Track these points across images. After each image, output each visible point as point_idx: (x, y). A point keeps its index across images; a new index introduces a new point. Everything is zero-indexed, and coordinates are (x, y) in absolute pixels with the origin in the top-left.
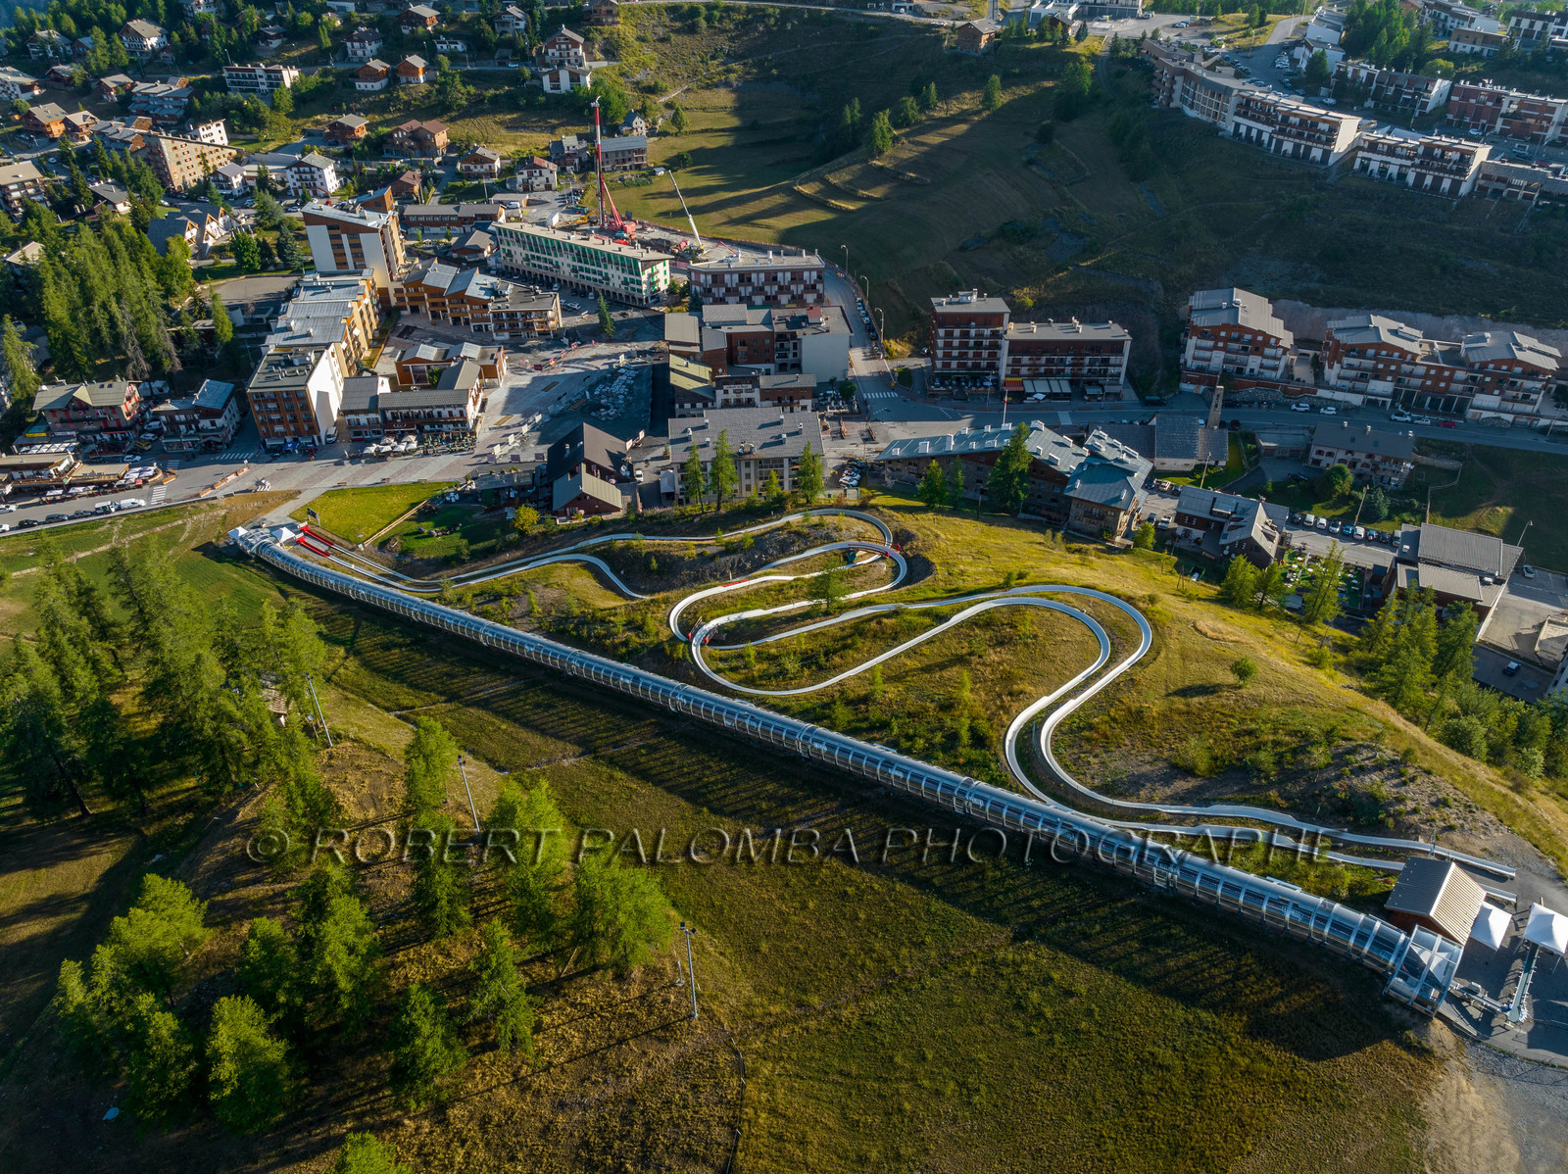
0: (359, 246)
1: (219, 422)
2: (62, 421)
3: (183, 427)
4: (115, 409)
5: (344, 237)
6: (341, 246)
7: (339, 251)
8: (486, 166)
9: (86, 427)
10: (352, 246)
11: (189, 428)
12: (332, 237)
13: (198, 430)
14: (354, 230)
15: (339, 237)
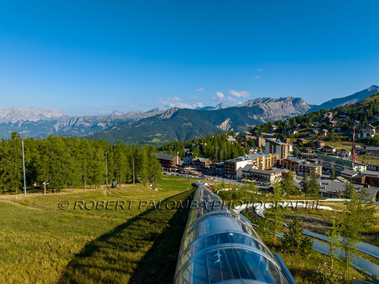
0: (275, 148)
1: (219, 169)
2: (195, 164)
3: (213, 169)
4: (204, 163)
5: (273, 146)
6: (272, 148)
7: (271, 149)
8: (330, 150)
9: (199, 166)
10: (274, 148)
11: (214, 169)
12: (271, 146)
13: (215, 170)
14: (275, 144)
15: (272, 146)
